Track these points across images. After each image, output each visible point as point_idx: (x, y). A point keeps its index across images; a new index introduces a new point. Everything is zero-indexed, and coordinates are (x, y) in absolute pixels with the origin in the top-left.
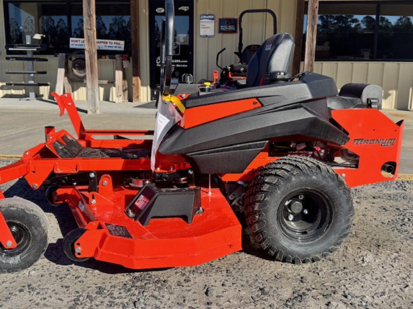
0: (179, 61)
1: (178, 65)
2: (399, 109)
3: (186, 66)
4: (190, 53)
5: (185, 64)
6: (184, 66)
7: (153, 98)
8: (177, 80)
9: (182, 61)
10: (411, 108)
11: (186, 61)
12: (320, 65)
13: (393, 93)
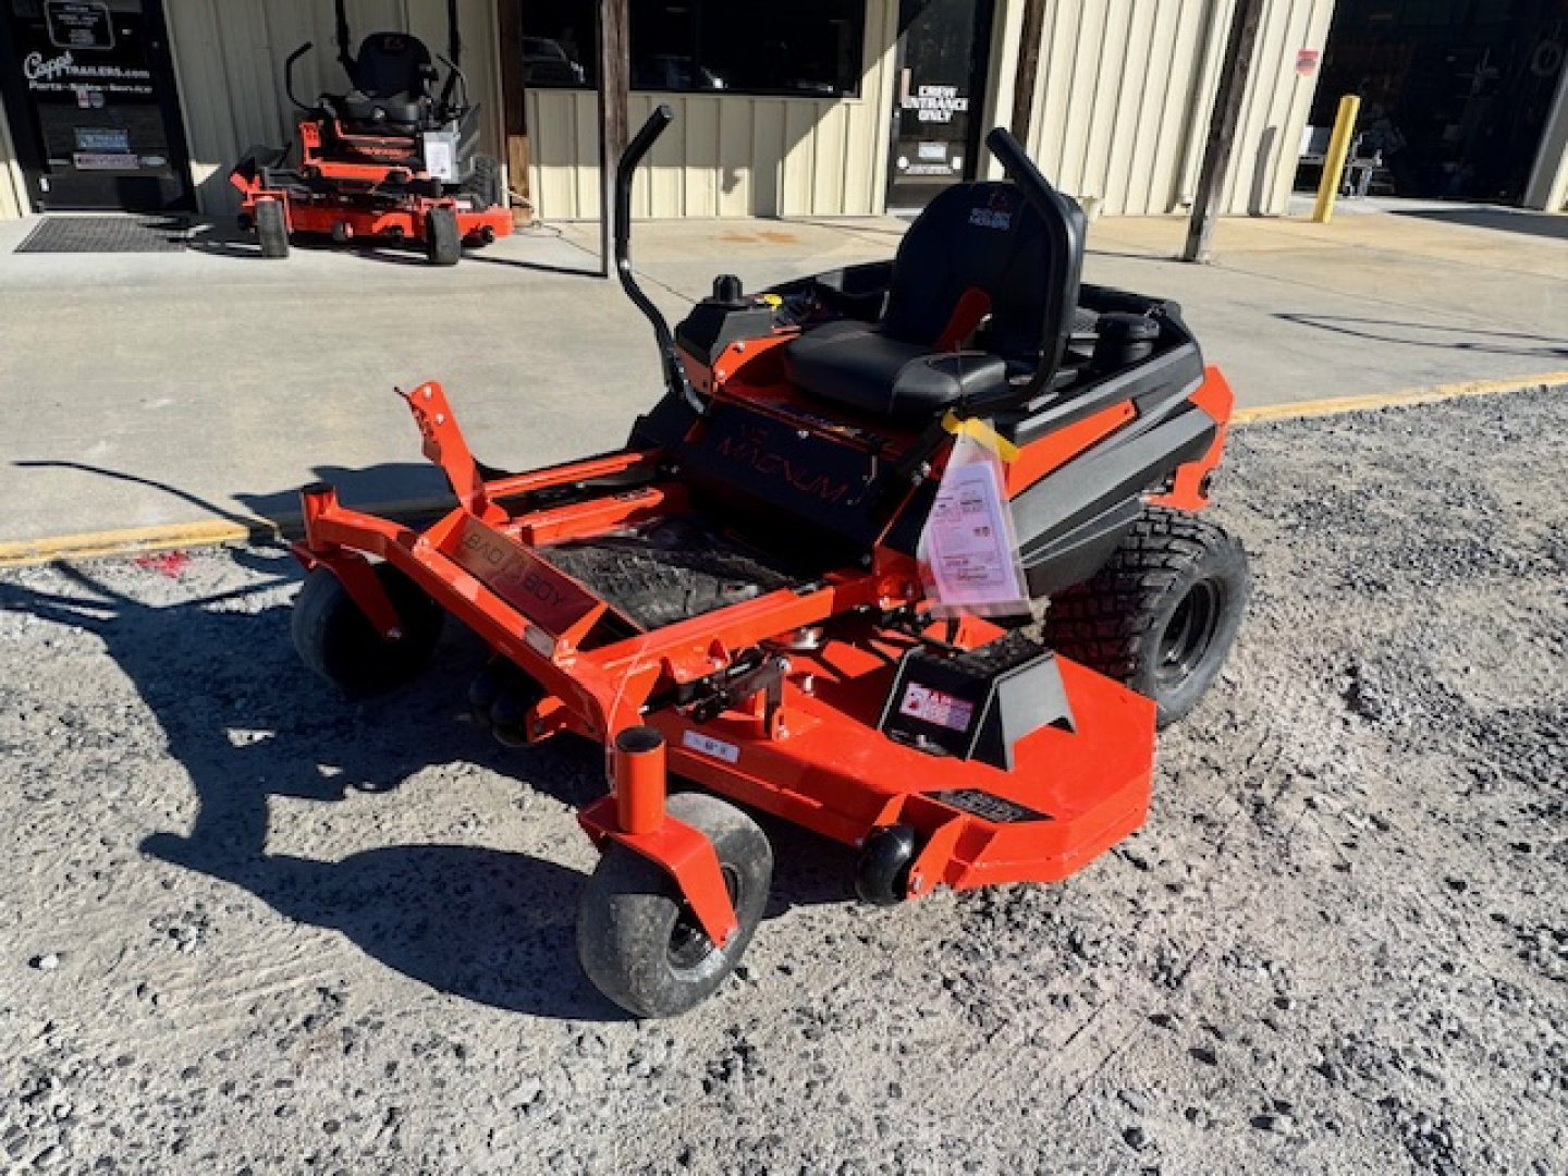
0: (117, 72)
1: (113, 88)
2: (759, 216)
3: (148, 90)
4: (156, 44)
5: (141, 82)
6: (138, 89)
7: (40, 204)
8: (122, 138)
9: (128, 73)
10: (782, 211)
11: (145, 74)
12: (570, 99)
13: (743, 174)
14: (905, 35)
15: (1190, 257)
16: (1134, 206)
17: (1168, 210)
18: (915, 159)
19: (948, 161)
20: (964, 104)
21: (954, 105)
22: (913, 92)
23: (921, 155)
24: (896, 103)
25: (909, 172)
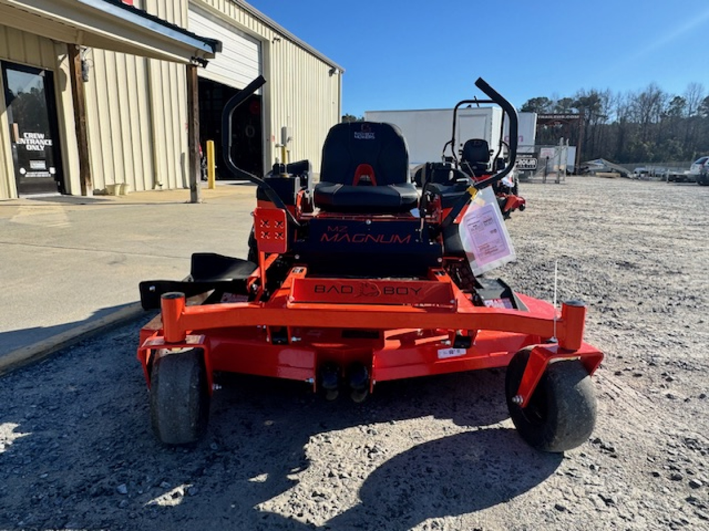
14: (10, 107)
15: (194, 200)
16: (139, 188)
17: (153, 188)
18: (29, 170)
19: (47, 170)
20: (50, 143)
21: (45, 142)
22: (21, 136)
23: (32, 167)
24: (13, 141)
25: (27, 176)
